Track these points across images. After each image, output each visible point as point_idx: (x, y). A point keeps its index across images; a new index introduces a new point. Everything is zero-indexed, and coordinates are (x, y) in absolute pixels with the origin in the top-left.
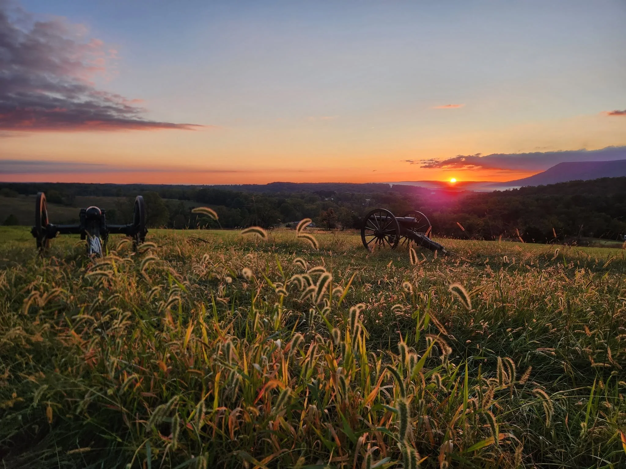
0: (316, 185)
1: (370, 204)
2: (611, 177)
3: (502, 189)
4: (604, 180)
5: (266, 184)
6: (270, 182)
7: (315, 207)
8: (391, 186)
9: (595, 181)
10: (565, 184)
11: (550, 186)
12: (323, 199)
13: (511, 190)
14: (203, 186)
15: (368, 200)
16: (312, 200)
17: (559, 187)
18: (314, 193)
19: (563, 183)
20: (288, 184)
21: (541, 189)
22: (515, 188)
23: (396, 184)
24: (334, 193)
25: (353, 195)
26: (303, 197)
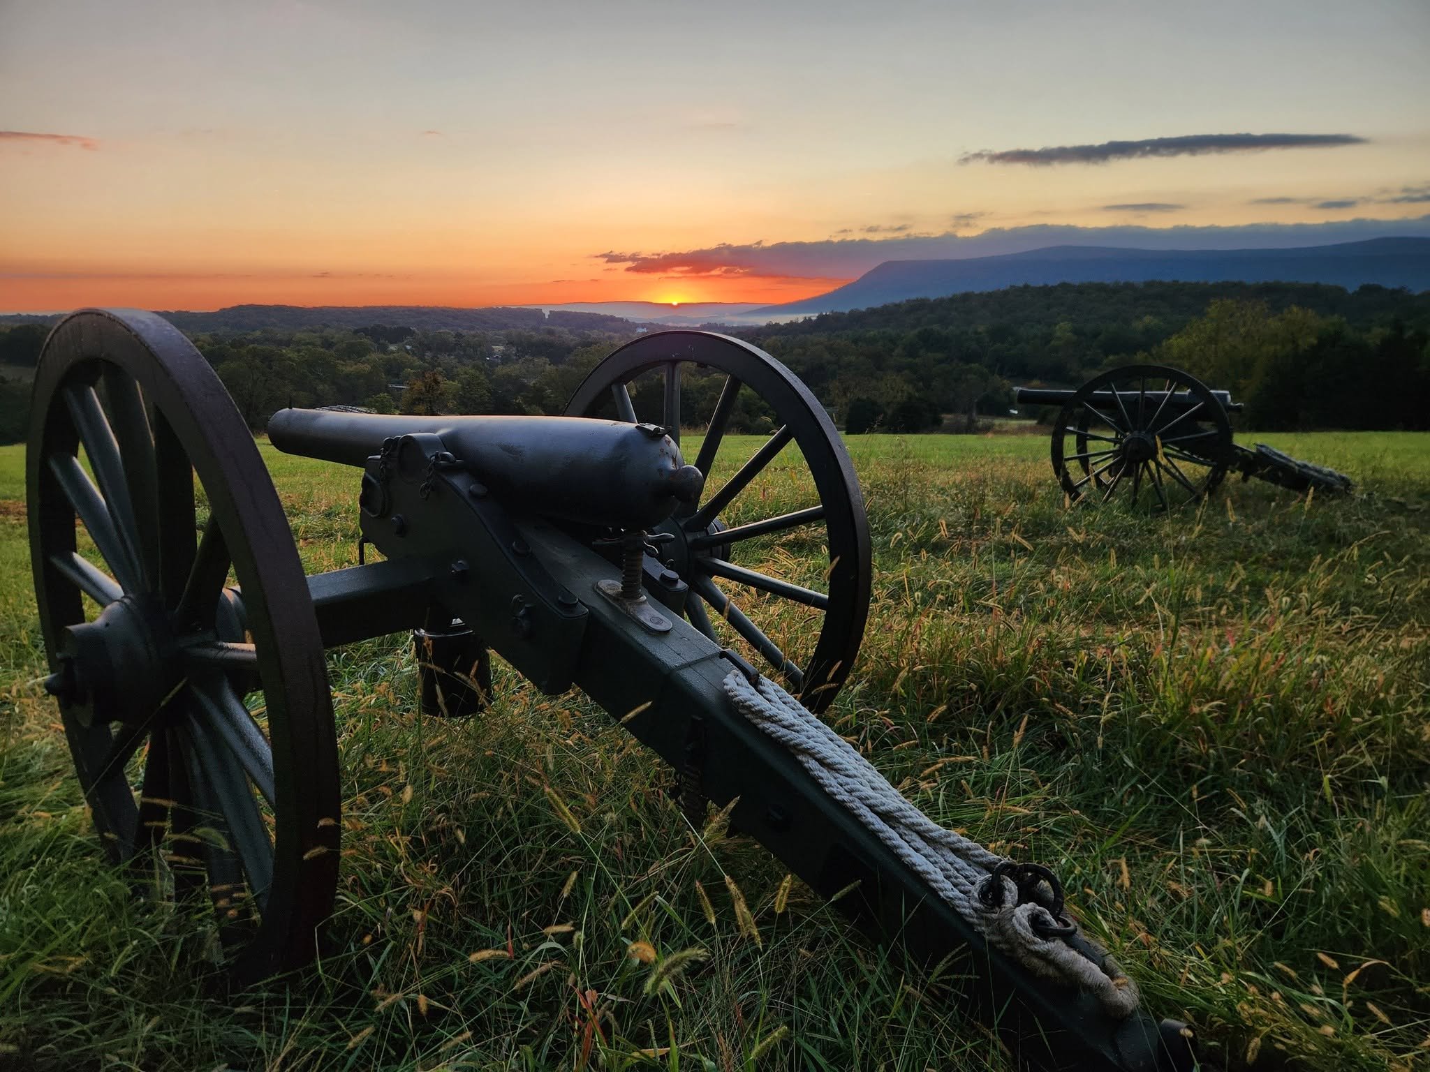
0: (355, 311)
1: (506, 359)
2: (977, 292)
3: (783, 319)
4: (966, 297)
5: (215, 309)
6: (228, 306)
7: (367, 368)
8: (547, 314)
9: (952, 300)
10: (898, 306)
11: (872, 312)
12: (384, 349)
13: (801, 320)
14: (18, 318)
15: (498, 348)
16: (354, 352)
17: (887, 314)
18: (356, 332)
19: (896, 305)
20: (280, 309)
21: (857, 318)
22: (808, 315)
23: (557, 309)
24: (411, 333)
25: (459, 336)
26: (328, 344)
